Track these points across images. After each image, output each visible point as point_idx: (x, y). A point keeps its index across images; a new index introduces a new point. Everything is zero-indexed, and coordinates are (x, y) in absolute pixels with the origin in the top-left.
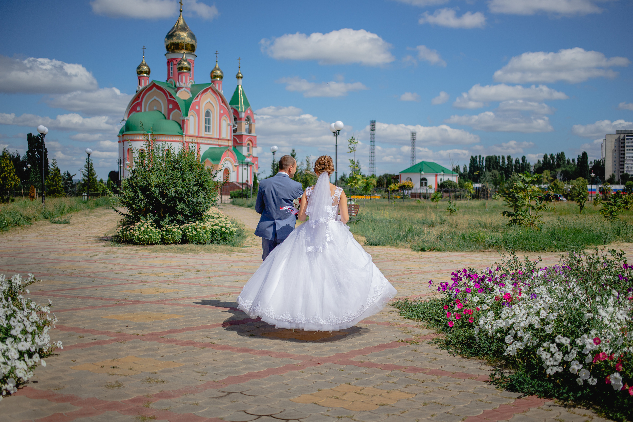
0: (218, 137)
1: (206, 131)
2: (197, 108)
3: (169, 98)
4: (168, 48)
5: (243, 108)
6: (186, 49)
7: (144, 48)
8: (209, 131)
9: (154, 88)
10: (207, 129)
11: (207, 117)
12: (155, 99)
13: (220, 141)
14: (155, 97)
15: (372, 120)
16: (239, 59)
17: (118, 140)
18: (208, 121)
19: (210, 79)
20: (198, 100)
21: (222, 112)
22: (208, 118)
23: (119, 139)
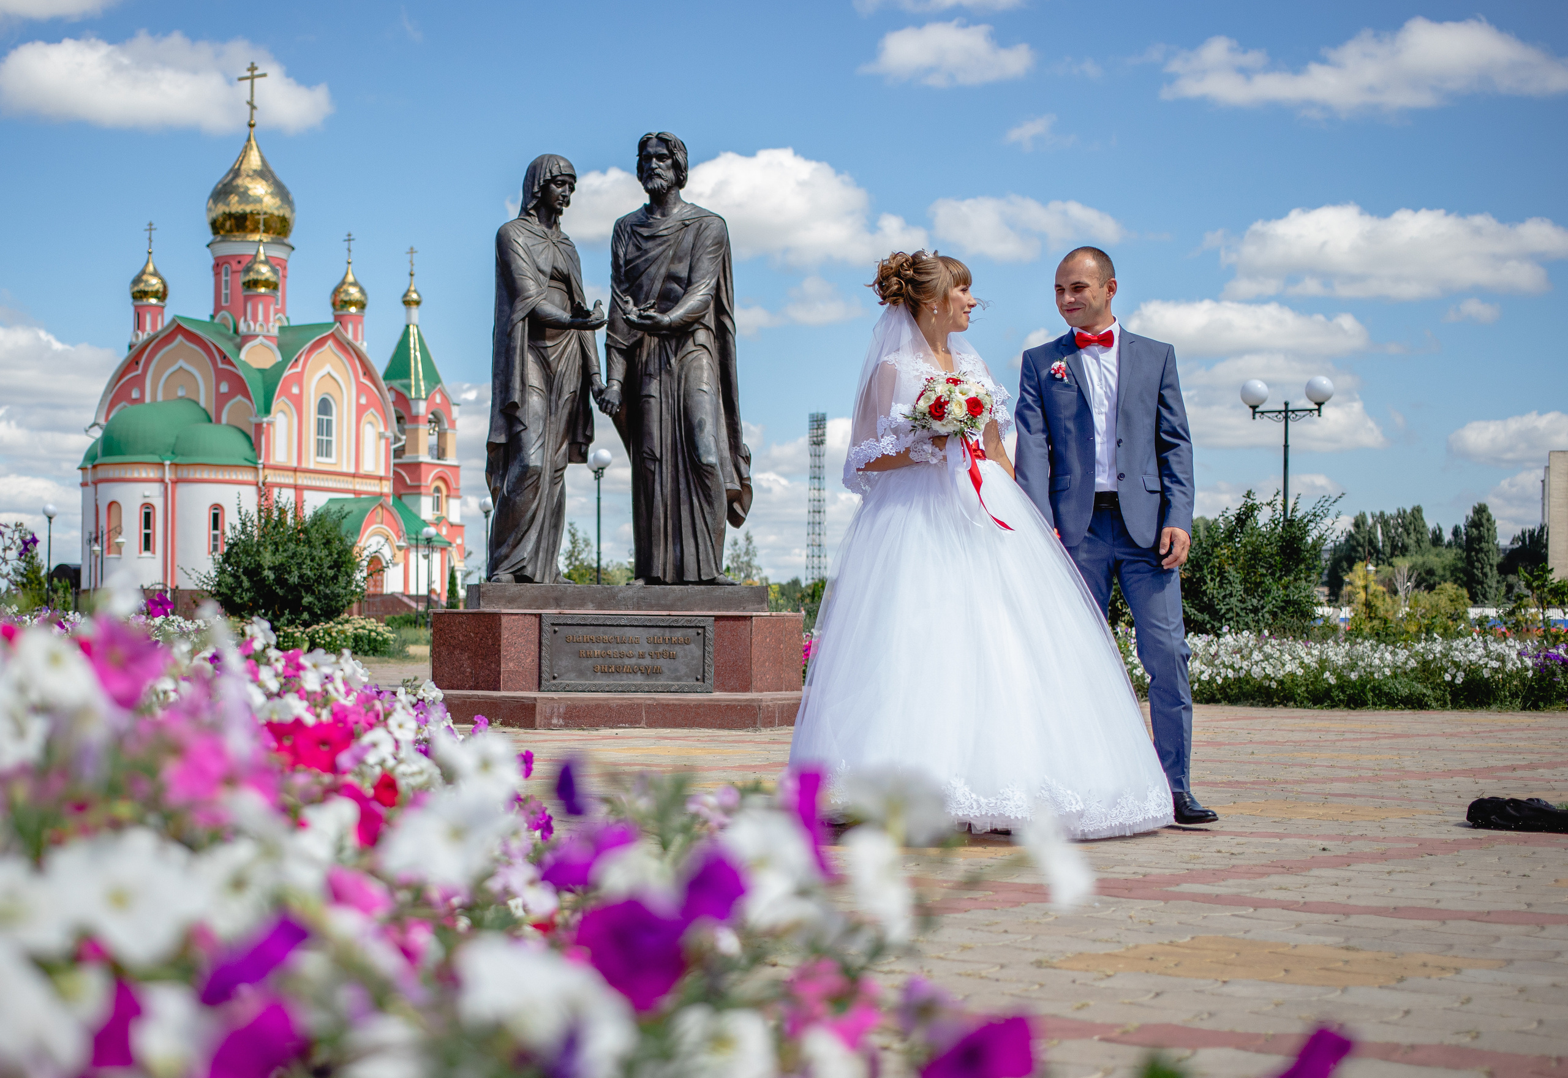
0: (352, 470)
1: (319, 453)
2: (295, 390)
3: (220, 366)
4: (216, 226)
5: (423, 388)
6: (266, 231)
7: (151, 227)
8: (328, 454)
9: (180, 338)
10: (324, 449)
11: (321, 417)
12: (181, 368)
13: (357, 480)
14: (181, 363)
15: (814, 411)
16: (412, 251)
17: (80, 480)
18: (324, 428)
19: (330, 310)
20: (298, 369)
21: (363, 401)
22: (325, 418)
23: (84, 475)
